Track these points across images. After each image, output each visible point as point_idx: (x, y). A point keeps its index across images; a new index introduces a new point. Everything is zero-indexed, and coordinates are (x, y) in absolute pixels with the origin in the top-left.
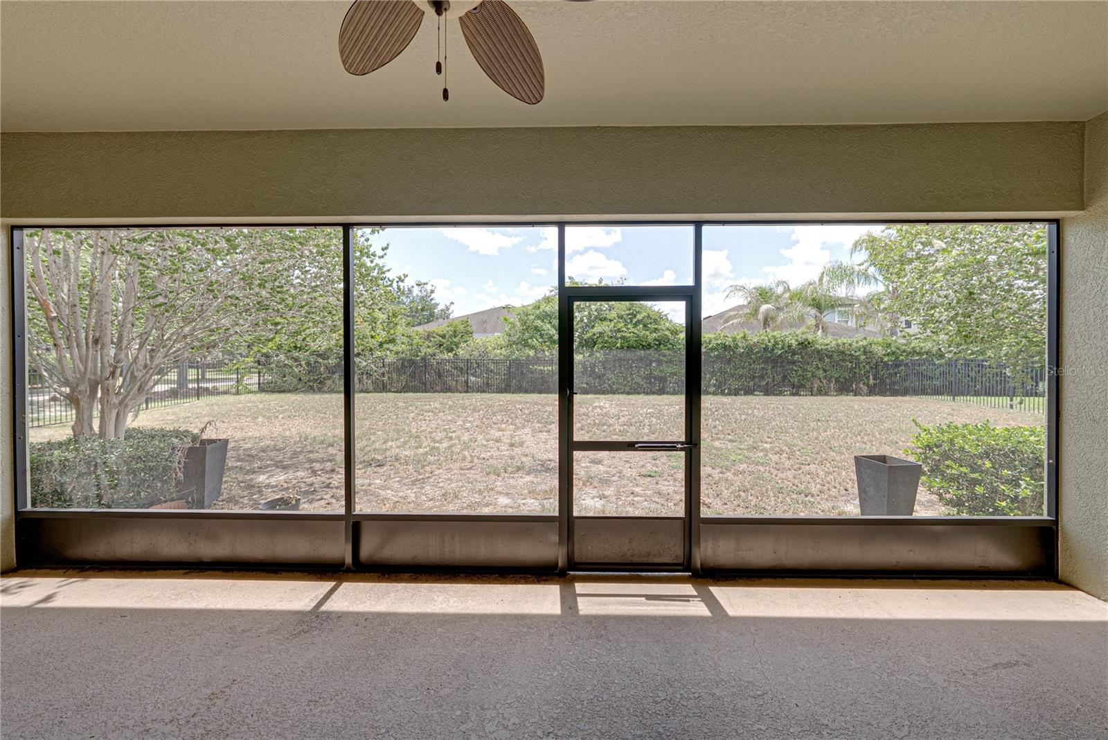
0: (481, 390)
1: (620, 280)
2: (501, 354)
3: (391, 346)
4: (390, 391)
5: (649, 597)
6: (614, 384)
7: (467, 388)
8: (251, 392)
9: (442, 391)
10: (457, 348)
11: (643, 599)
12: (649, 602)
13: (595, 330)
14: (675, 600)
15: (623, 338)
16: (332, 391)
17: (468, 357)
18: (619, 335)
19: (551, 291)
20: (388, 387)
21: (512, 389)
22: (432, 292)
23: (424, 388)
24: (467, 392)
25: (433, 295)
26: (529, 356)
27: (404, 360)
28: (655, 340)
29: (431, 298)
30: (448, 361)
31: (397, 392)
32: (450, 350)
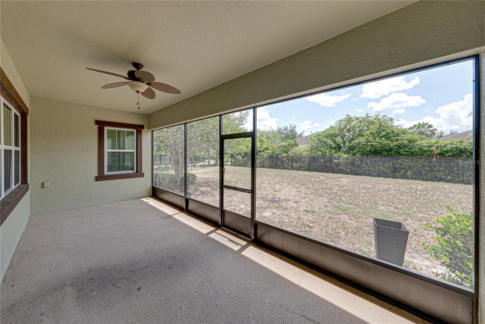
0: (298, 169)
1: (377, 113)
2: (306, 154)
3: (266, 151)
4: (265, 167)
5: (230, 240)
6: (366, 171)
7: (292, 168)
8: (229, 166)
9: (283, 169)
10: (289, 151)
11: (228, 239)
12: (229, 241)
13: (355, 141)
14: (234, 243)
15: (372, 145)
16: (248, 166)
17: (292, 155)
18: (369, 144)
19: (336, 123)
20: (265, 166)
21: (311, 170)
22: (295, 128)
23: (276, 167)
24: (292, 170)
25: (295, 129)
26: (319, 155)
27: (269, 156)
28: (396, 146)
29: (294, 130)
30: (285, 157)
31: (267, 168)
32: (286, 152)
